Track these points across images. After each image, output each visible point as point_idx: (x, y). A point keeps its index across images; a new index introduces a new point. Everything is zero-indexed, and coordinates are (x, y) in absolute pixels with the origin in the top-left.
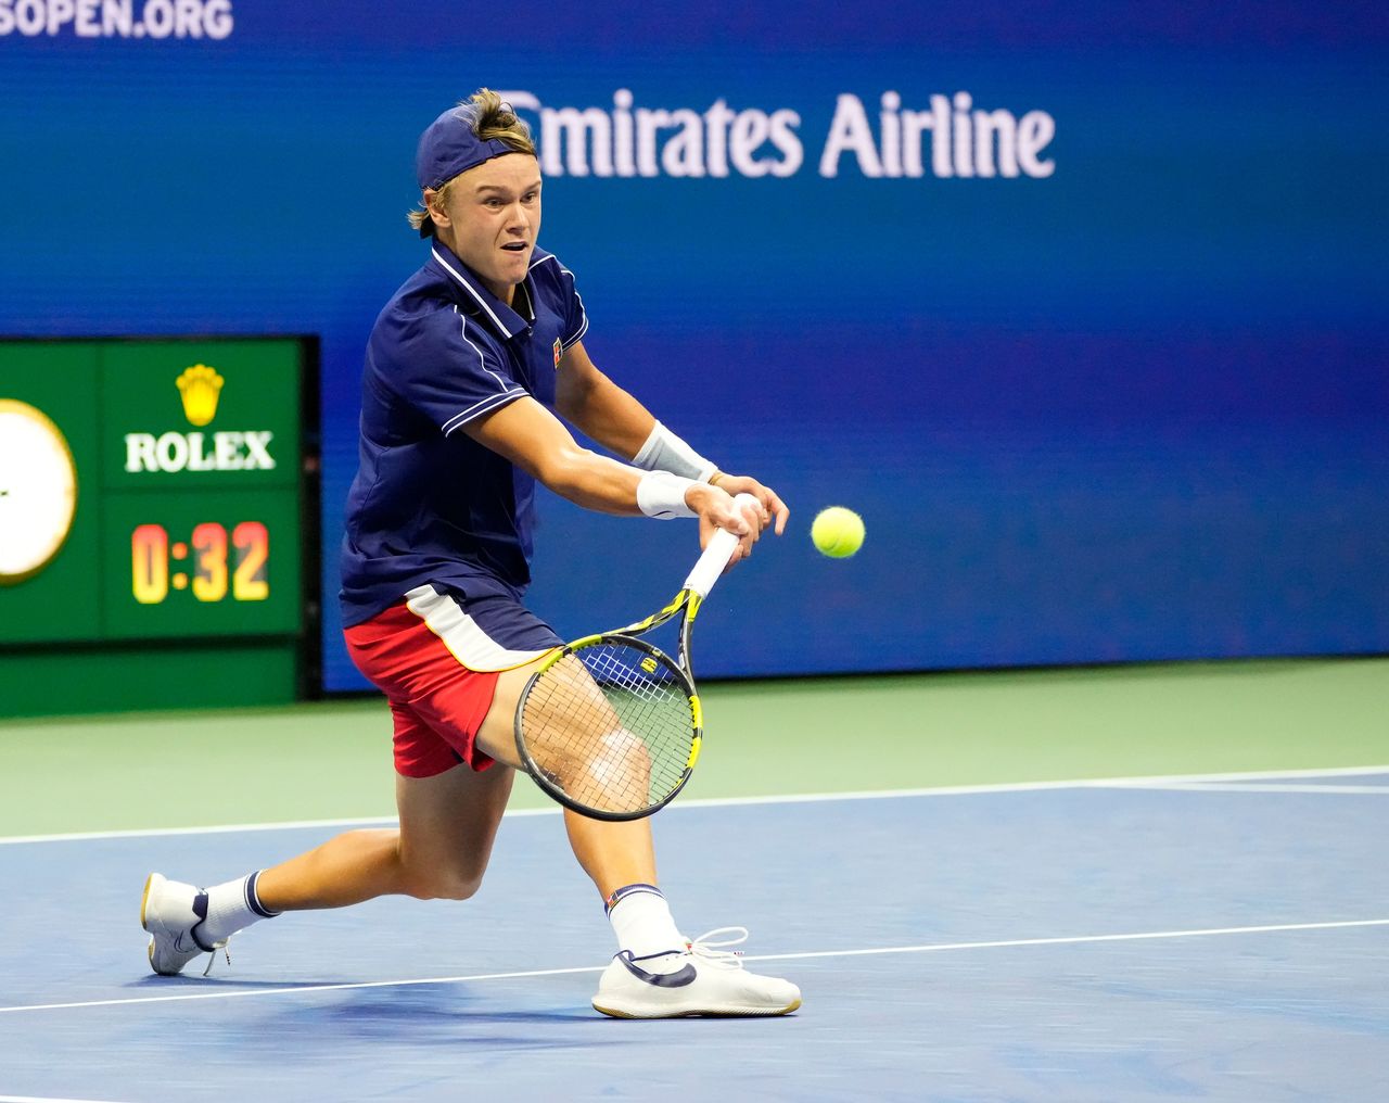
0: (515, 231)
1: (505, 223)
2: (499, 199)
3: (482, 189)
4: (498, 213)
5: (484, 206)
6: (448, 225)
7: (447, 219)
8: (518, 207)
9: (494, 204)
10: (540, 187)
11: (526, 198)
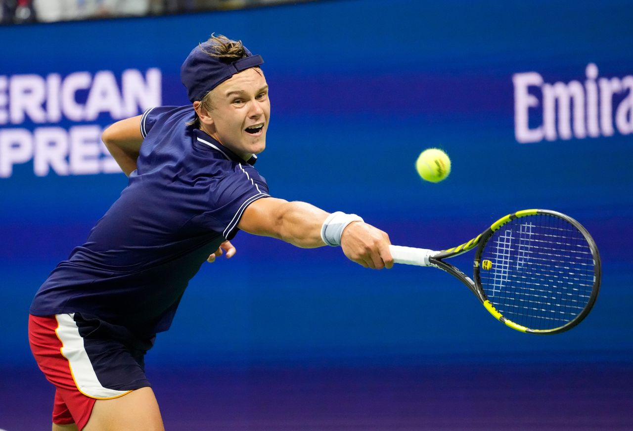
0: (255, 117)
1: (248, 113)
2: (242, 99)
3: (229, 94)
4: (242, 107)
5: (233, 104)
6: (211, 122)
7: (210, 119)
8: (254, 102)
9: (238, 102)
10: (267, 89)
11: (258, 96)
